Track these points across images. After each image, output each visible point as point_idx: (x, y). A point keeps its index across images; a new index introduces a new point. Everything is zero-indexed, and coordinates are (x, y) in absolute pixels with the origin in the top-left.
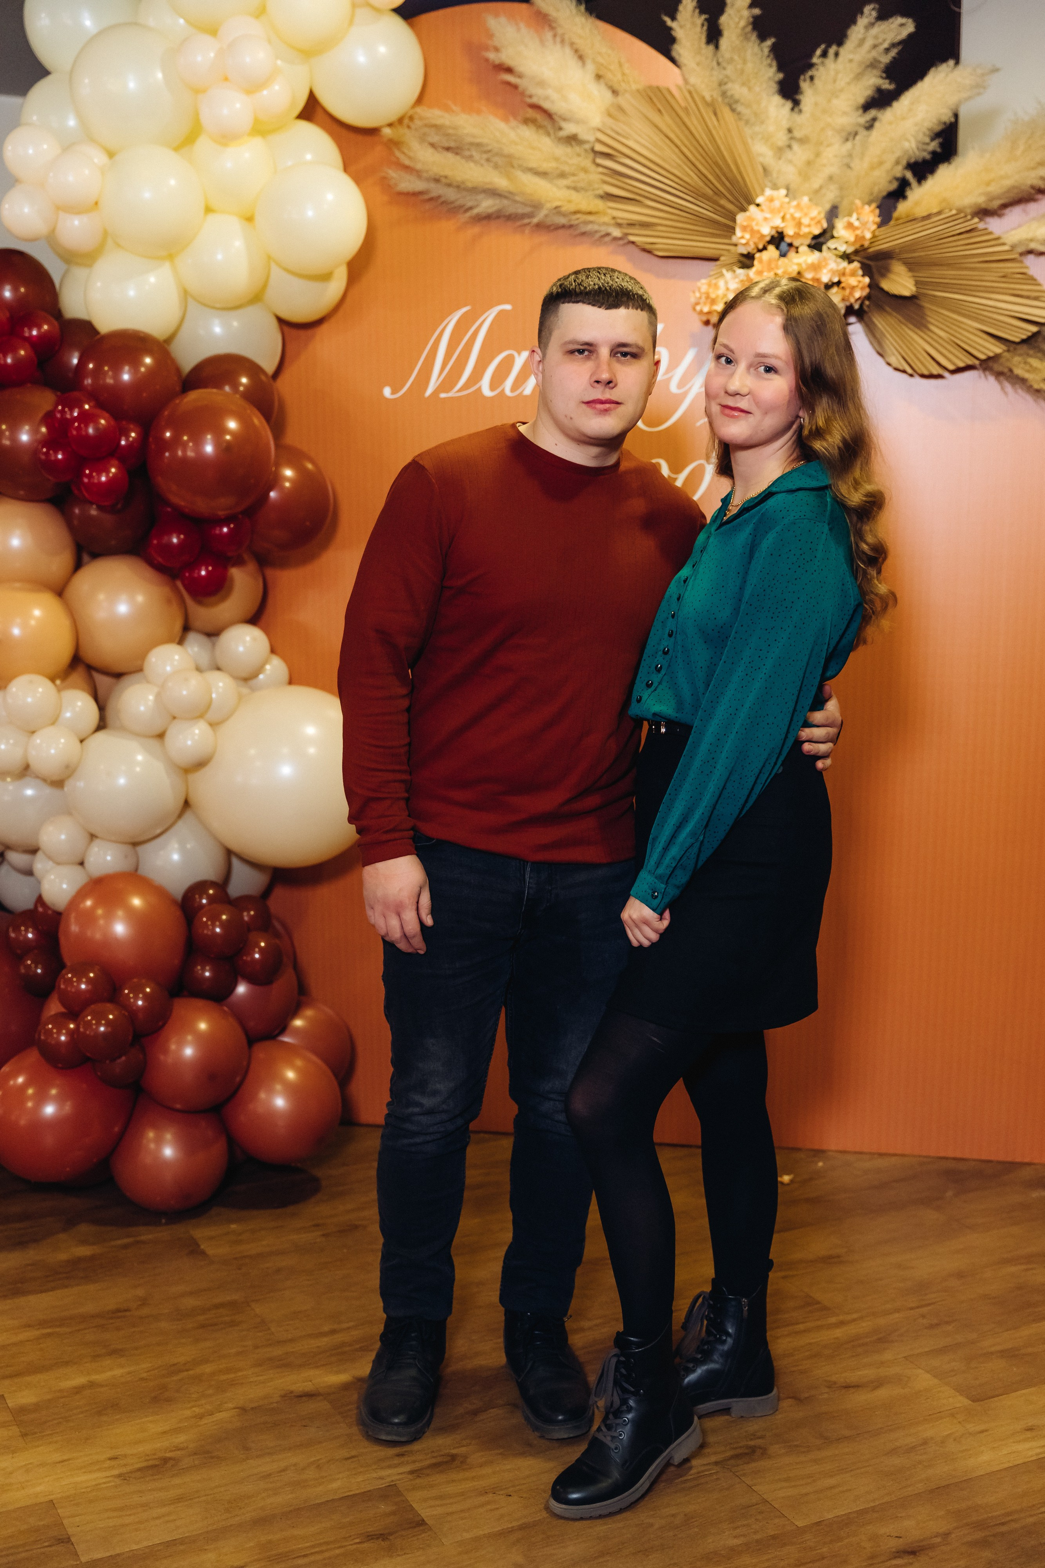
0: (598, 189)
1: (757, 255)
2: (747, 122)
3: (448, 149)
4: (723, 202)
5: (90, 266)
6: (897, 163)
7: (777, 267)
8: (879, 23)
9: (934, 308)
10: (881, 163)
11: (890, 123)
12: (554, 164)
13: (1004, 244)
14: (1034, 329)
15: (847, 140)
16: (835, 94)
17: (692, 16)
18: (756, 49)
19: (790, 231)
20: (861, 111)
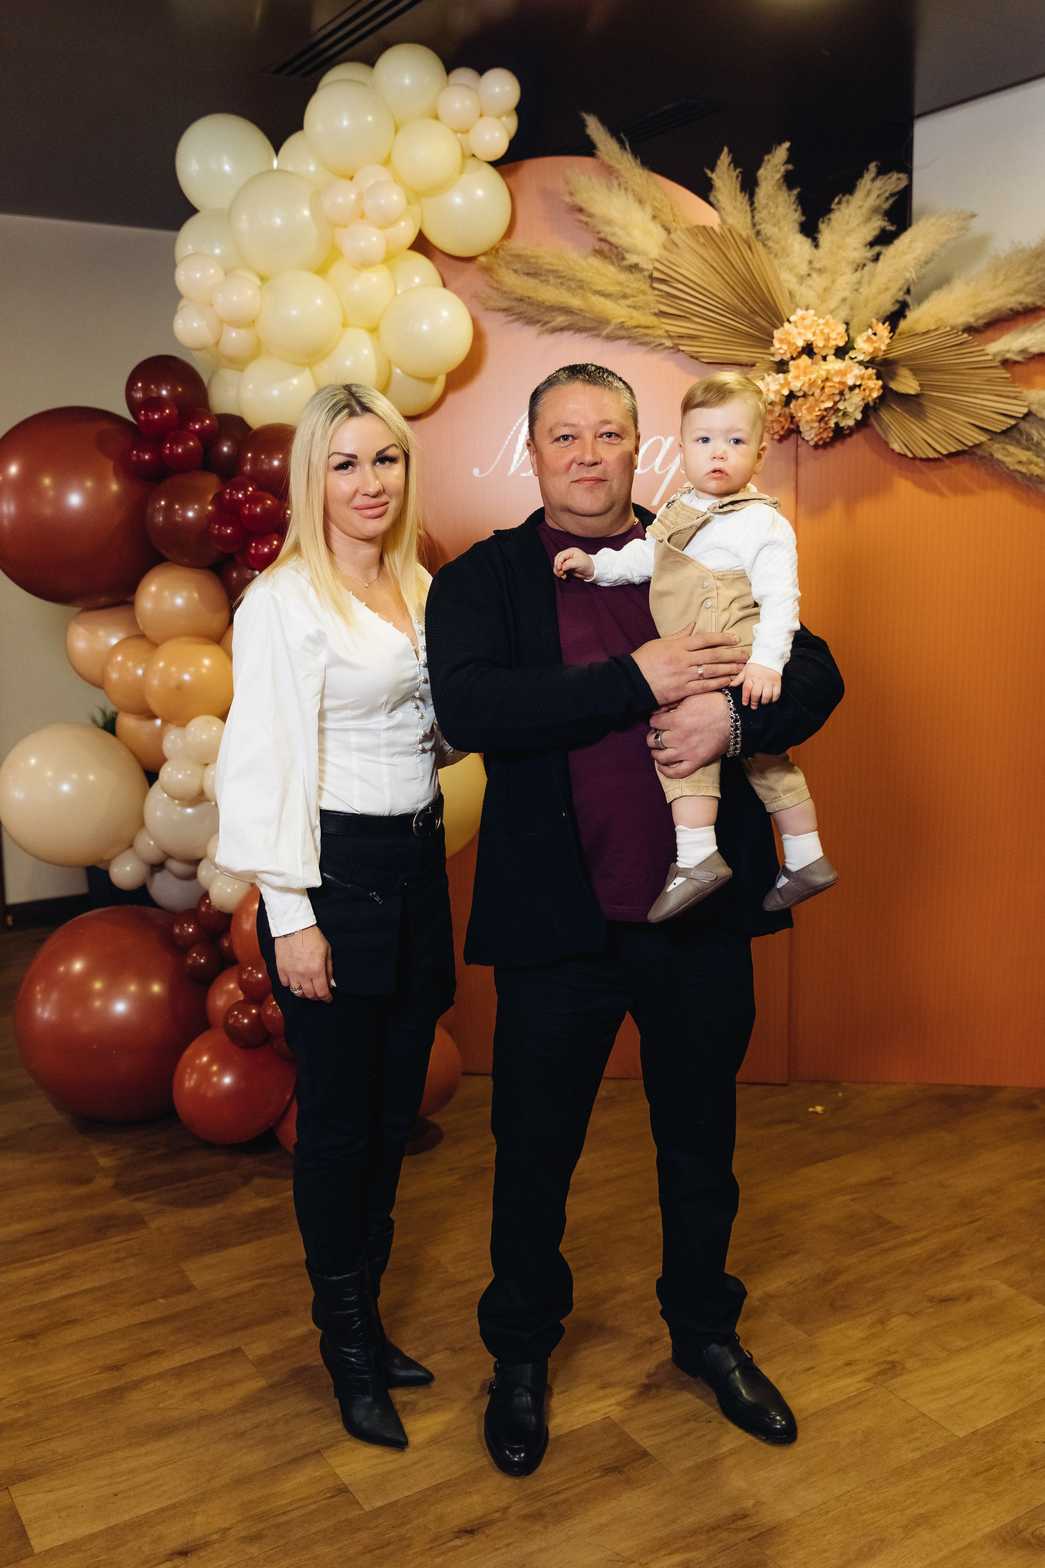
0: (654, 308)
1: (791, 363)
2: (776, 255)
3: (528, 274)
4: (758, 319)
5: (242, 370)
6: (900, 289)
7: (811, 373)
8: (880, 177)
9: (931, 405)
10: (887, 289)
11: (894, 257)
12: (618, 288)
13: (988, 354)
14: (1013, 422)
15: (856, 270)
16: (848, 233)
17: (728, 169)
18: (786, 195)
19: (819, 343)
20: (868, 247)
